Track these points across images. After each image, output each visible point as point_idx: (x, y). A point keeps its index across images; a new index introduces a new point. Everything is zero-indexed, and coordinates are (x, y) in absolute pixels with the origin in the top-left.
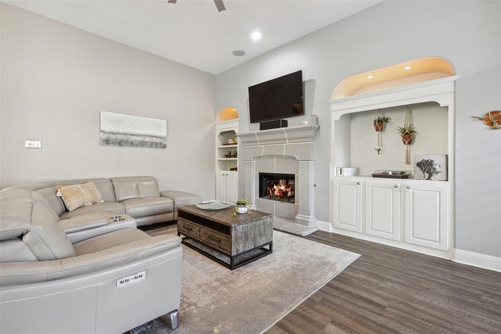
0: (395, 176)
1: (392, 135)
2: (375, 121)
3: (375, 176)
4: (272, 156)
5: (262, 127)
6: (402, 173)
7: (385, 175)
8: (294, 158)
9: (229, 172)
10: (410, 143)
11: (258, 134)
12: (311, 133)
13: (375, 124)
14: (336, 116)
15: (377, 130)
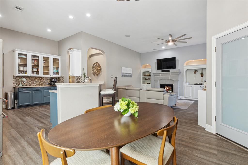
0: (200, 84)
1: (198, 74)
2: (194, 71)
3: (195, 84)
4: (165, 80)
5: (162, 71)
6: (201, 84)
7: (197, 84)
8: (173, 80)
9: (147, 84)
10: (203, 77)
11: (161, 73)
12: (178, 74)
13: (194, 72)
14: (185, 70)
15: (195, 73)
